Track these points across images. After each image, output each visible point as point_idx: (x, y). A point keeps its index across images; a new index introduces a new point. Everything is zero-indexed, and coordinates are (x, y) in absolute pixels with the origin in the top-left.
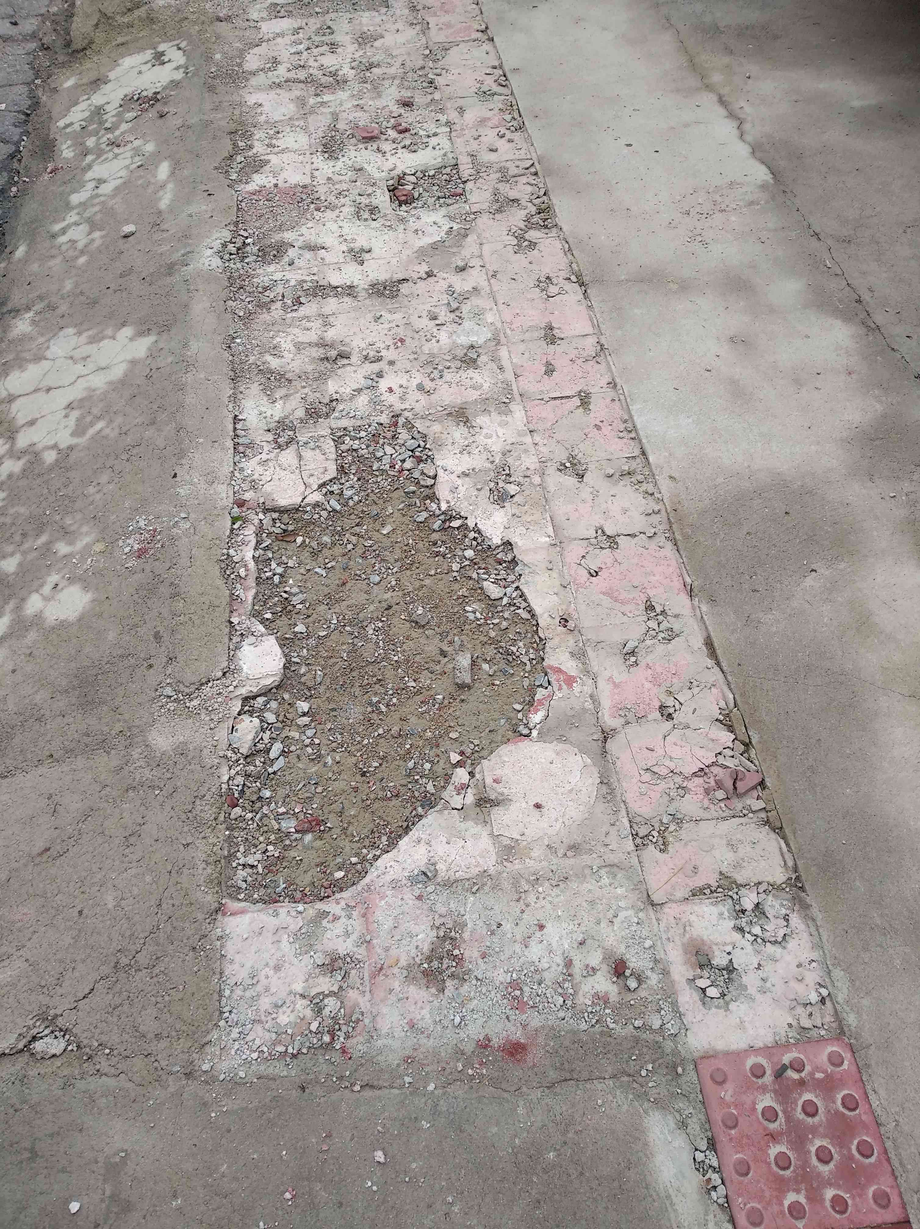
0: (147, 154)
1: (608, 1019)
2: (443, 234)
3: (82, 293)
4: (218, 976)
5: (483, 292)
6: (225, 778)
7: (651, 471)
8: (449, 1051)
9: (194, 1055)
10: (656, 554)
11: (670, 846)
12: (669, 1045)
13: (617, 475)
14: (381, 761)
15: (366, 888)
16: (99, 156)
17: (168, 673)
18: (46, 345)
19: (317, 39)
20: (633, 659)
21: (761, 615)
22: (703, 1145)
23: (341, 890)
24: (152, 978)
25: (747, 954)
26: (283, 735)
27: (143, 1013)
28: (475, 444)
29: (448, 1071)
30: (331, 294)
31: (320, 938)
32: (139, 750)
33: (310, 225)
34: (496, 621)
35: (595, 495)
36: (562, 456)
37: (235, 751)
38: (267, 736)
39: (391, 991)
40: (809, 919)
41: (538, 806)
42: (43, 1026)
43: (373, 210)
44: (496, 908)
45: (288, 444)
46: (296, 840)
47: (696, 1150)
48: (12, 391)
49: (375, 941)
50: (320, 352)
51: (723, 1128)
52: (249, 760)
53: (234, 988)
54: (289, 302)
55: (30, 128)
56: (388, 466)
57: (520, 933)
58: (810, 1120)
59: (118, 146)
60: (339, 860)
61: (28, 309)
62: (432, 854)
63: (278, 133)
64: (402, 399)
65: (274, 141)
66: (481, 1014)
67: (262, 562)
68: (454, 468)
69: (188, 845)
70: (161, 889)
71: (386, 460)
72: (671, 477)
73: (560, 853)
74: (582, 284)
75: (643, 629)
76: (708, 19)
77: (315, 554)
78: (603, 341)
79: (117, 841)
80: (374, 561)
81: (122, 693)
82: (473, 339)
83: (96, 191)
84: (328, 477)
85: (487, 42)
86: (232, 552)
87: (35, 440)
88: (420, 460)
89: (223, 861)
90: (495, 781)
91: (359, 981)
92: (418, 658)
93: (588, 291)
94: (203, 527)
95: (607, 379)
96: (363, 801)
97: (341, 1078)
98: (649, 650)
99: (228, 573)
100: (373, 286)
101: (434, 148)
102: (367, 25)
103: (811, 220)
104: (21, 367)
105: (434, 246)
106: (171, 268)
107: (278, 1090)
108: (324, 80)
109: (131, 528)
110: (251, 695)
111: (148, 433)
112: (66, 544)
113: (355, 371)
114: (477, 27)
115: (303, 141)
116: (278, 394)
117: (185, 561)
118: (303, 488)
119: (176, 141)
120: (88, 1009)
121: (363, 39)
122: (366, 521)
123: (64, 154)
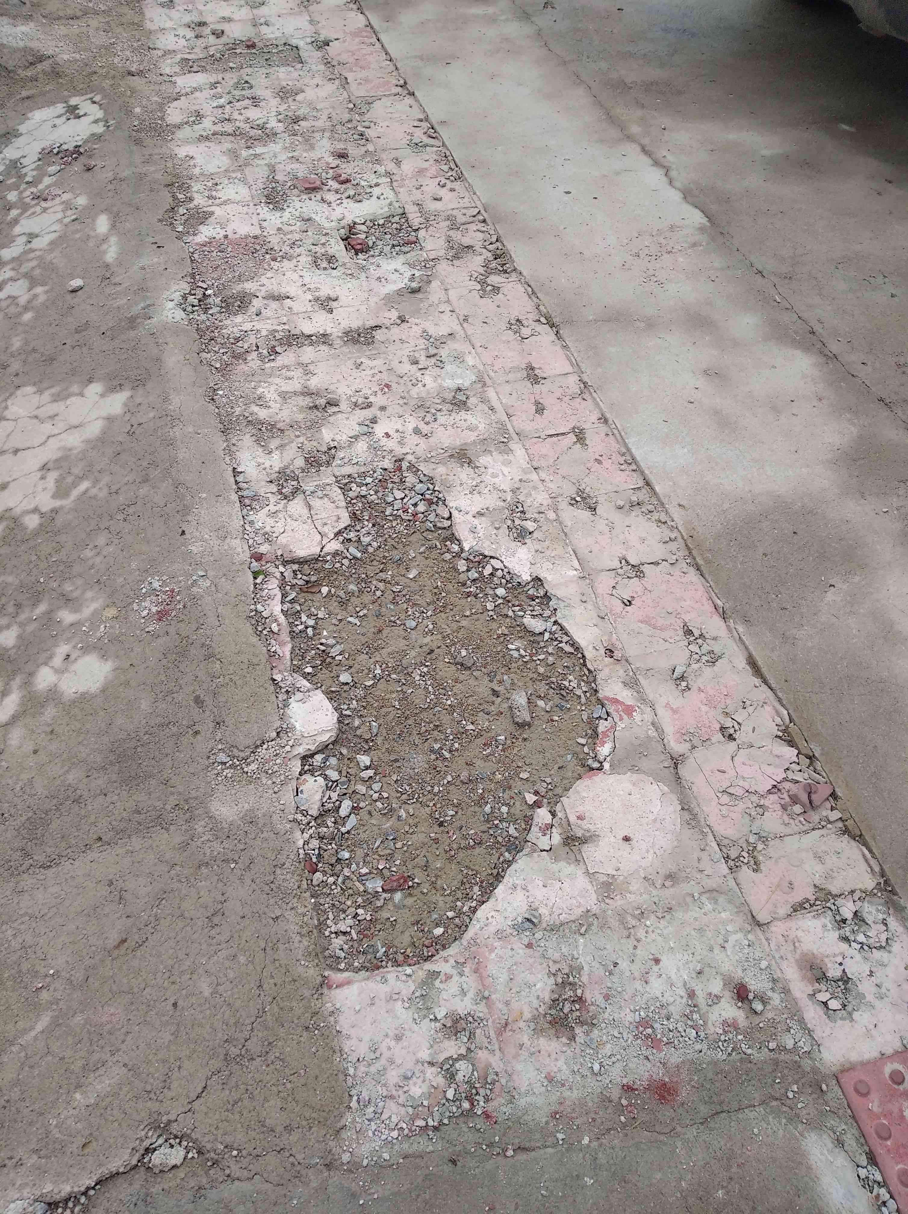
0: (80, 208)
1: (743, 1045)
2: (406, 281)
3: (34, 350)
4: (338, 1054)
5: (457, 336)
6: (300, 843)
7: (659, 500)
8: (596, 1100)
9: (330, 1143)
10: (683, 580)
11: (762, 865)
12: (807, 1064)
13: (627, 506)
14: (456, 809)
15: (472, 942)
16: (25, 210)
17: (218, 738)
18: (3, 405)
19: (237, 93)
20: (684, 684)
21: (794, 631)
22: (863, 1161)
23: (444, 947)
24: (268, 1066)
25: (857, 962)
26: (350, 792)
27: (266, 1105)
28: (483, 484)
29: (599, 1121)
30: (306, 342)
31: (436, 1000)
32: (203, 823)
33: (269, 275)
34: (542, 657)
35: (611, 526)
36: (572, 491)
37: (304, 812)
38: (333, 794)
39: (521, 1046)
41: (627, 839)
42: (155, 1136)
43: (331, 259)
44: (608, 947)
45: (294, 493)
46: (385, 900)
47: (858, 1166)
49: (493, 997)
50: (307, 401)
51: (878, 1140)
52: (319, 821)
53: (357, 1065)
54: (265, 352)
56: (401, 511)
57: (637, 969)
59: (45, 200)
60: (435, 916)
62: (531, 899)
63: (216, 184)
64: (401, 443)
65: (214, 193)
66: (619, 1057)
67: (292, 615)
68: (468, 509)
69: (277, 918)
70: (259, 969)
72: (680, 505)
73: (658, 884)
74: (552, 326)
75: (688, 653)
76: (614, 75)
78: (585, 378)
79: (200, 923)
80: (405, 606)
81: (170, 763)
82: (459, 382)
83: (29, 246)
84: (342, 525)
85: (408, 96)
86: (259, 607)
87: (11, 505)
88: (431, 503)
89: (315, 931)
90: (578, 818)
91: (486, 1040)
92: (470, 701)
93: (561, 332)
94: (225, 584)
95: (596, 415)
97: (490, 1145)
98: (698, 673)
99: (260, 629)
100: (347, 333)
101: (378, 198)
102: (285, 80)
103: (753, 259)
105: (400, 293)
106: (132, 322)
107: (428, 1168)
108: (253, 133)
109: (144, 591)
110: (308, 753)
111: (144, 491)
112: (71, 612)
113: (348, 418)
114: (395, 82)
115: (243, 192)
116: (274, 444)
117: (212, 620)
118: (319, 537)
119: (110, 194)
120: (205, 1109)
121: (284, 93)
122: (389, 566)
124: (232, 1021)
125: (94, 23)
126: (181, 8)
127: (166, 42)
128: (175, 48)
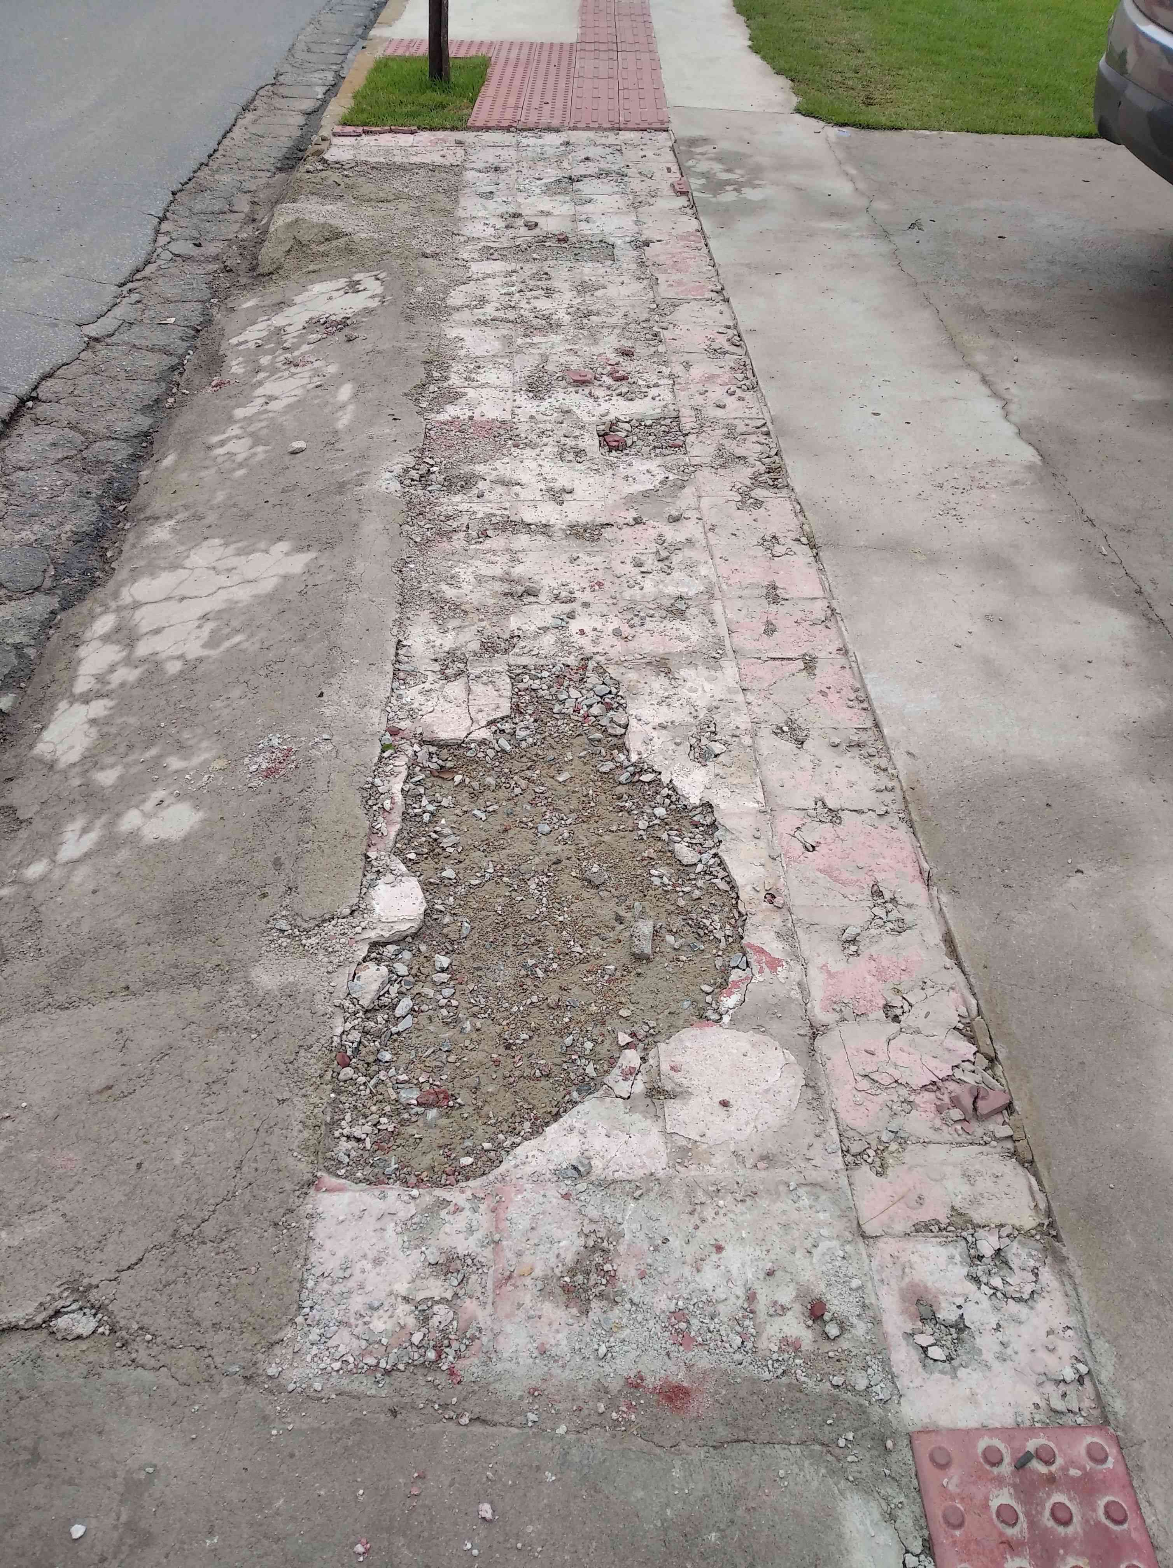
0: (328, 376)
1: (799, 1371)
2: (657, 483)
3: (235, 505)
4: (302, 1261)
5: (697, 545)
6: (339, 1031)
7: (885, 744)
8: (589, 1387)
9: (259, 1355)
10: (889, 836)
11: (890, 1169)
12: (876, 1412)
13: (844, 746)
14: (531, 1034)
15: (500, 1177)
16: (272, 374)
17: (284, 904)
18: (185, 554)
19: (532, 283)
20: (853, 948)
21: (1013, 913)
22: (917, 1547)
23: (467, 1178)
24: (217, 1254)
25: (983, 1311)
26: (414, 991)
27: (201, 1295)
28: (676, 697)
29: (585, 1412)
30: (523, 530)
31: (435, 1232)
32: (238, 987)
33: (506, 460)
34: (687, 889)
35: (816, 764)
36: (780, 719)
37: (355, 1001)
38: (394, 989)
39: (520, 1306)
40: (1065, 1275)
41: (725, 1104)
42: (71, 1299)
43: (579, 453)
44: (662, 1219)
45: (457, 675)
46: (417, 1114)
47: (907, 1552)
48: (138, 598)
49: (504, 1243)
50: (504, 587)
51: (944, 1526)
52: (369, 1015)
53: (320, 1280)
54: (474, 533)
55: (198, 342)
56: (571, 710)
57: (691, 1251)
58: (1061, 1530)
59: (296, 365)
60: (468, 1143)
61: (170, 516)
62: (586, 1147)
63: (479, 367)
64: (595, 642)
65: (473, 375)
66: (635, 1346)
67: (411, 797)
68: (650, 719)
69: (284, 1100)
70: (244, 1149)
71: (570, 703)
72: (909, 753)
73: (750, 1163)
74: (813, 547)
75: (868, 915)
76: (972, 302)
77: (474, 796)
78: (834, 604)
79: (196, 1087)
80: (544, 809)
81: (225, 923)
82: (683, 590)
83: (265, 407)
84: (499, 715)
85: (721, 302)
86: (377, 781)
87: (158, 649)
88: (609, 708)
89: (323, 1127)
90: (672, 1068)
91: (479, 1289)
92: (587, 922)
93: (821, 554)
94: (347, 751)
95: (838, 644)
96: (505, 1078)
97: (445, 1406)
98: (875, 940)
99: (370, 803)
100: (572, 527)
101: (653, 398)
102: (588, 275)
103: (1086, 506)
104: (153, 575)
105: (646, 494)
106: (341, 487)
107: (361, 1412)
108: (535, 322)
109: (261, 746)
110: (382, 940)
111: (295, 650)
112: (180, 758)
113: (543, 610)
114: (711, 287)
115: (506, 378)
116: (452, 624)
117: (321, 785)
118: (469, 722)
119: (363, 365)
120: (132, 1282)
121: (583, 288)
122: (539, 765)
123: (233, 370)
124: (195, 1197)
125: (404, 207)
126: (499, 200)
127: (474, 229)
128: (481, 235)
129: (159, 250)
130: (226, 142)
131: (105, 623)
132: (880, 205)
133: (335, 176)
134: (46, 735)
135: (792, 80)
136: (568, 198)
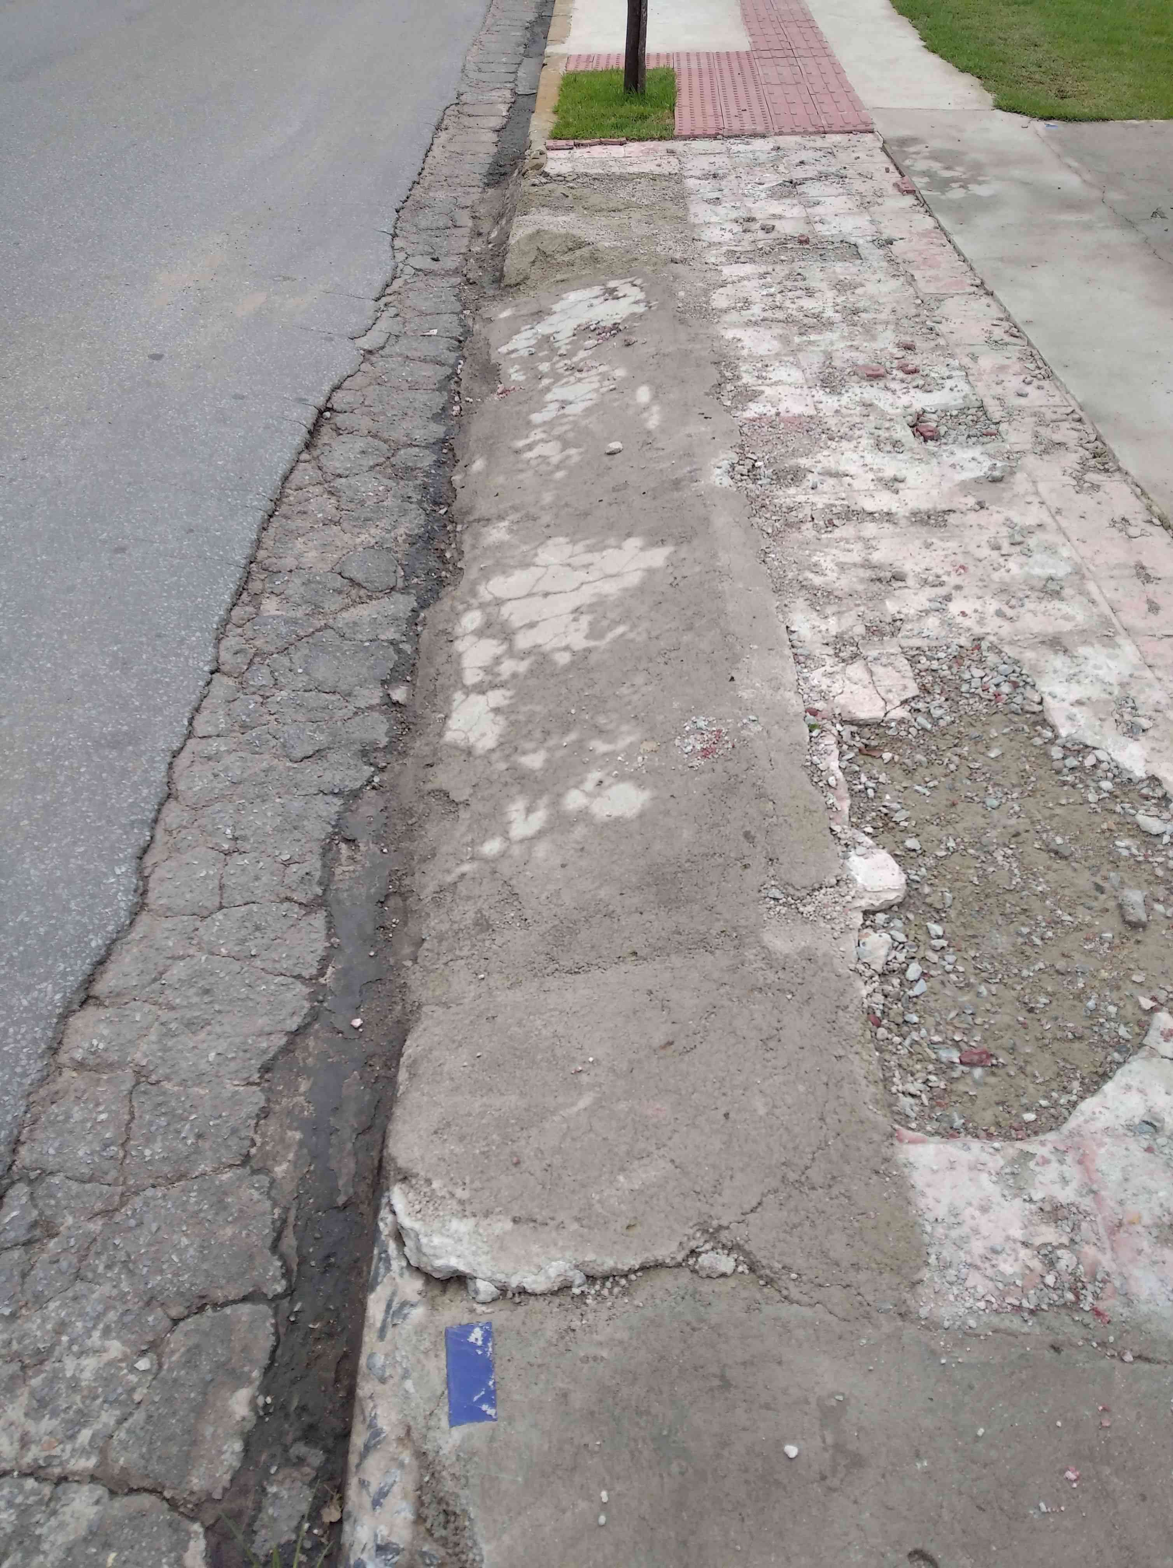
0: (619, 379)
2: (985, 470)
3: (567, 505)
4: (914, 1207)
5: (1048, 527)
6: (864, 993)
9: (905, 1294)
14: (1050, 998)
15: (1073, 1134)
16: (557, 380)
17: (770, 874)
18: (533, 552)
19: (789, 284)
23: (1038, 1133)
24: (832, 1199)
26: (920, 957)
27: (829, 1237)
28: (1082, 675)
30: (868, 519)
31: (1030, 1182)
32: (755, 951)
33: (826, 453)
34: (1160, 859)
37: (867, 966)
38: (900, 955)
39: (1140, 1251)
43: (896, 443)
45: (853, 658)
46: (963, 1072)
48: (498, 595)
49: (1103, 1193)
50: (869, 574)
52: (884, 978)
53: (935, 1225)
54: (821, 523)
55: (465, 353)
56: (980, 689)
59: (580, 371)
60: (1025, 1101)
61: (501, 518)
62: (1150, 1104)
63: (767, 366)
64: (981, 623)
65: (764, 374)
67: (850, 774)
68: (1064, 696)
69: (840, 1057)
70: (820, 1102)
71: (976, 683)
74: (1168, 528)
79: (753, 1044)
81: (715, 891)
82: (1051, 571)
83: (562, 412)
84: (909, 694)
85: (986, 296)
86: (815, 759)
87: (540, 641)
88: (1018, 686)
89: (881, 1083)
91: (1094, 1236)
92: (1067, 892)
94: (778, 731)
96: (1038, 1040)
97: (1103, 1344)
99: (816, 779)
100: (914, 514)
101: (951, 389)
102: (842, 274)
104: (505, 573)
105: (979, 481)
106: (677, 484)
107: (1024, 1347)
108: (806, 321)
109: (687, 728)
110: (871, 908)
111: (687, 638)
112: (604, 742)
113: (916, 594)
114: (969, 282)
115: (796, 375)
116: (829, 610)
117: (764, 763)
118: (883, 703)
119: (652, 367)
120: (760, 1223)
121: (841, 286)
122: (965, 742)
123: (513, 377)
124: (790, 1145)
125: (636, 215)
126: (728, 206)
127: (712, 234)
128: (722, 240)
129: (401, 265)
130: (429, 160)
131: (472, 620)
132: (1113, 195)
133: (560, 189)
134: (452, 723)
135: (979, 78)
136: (795, 201)
